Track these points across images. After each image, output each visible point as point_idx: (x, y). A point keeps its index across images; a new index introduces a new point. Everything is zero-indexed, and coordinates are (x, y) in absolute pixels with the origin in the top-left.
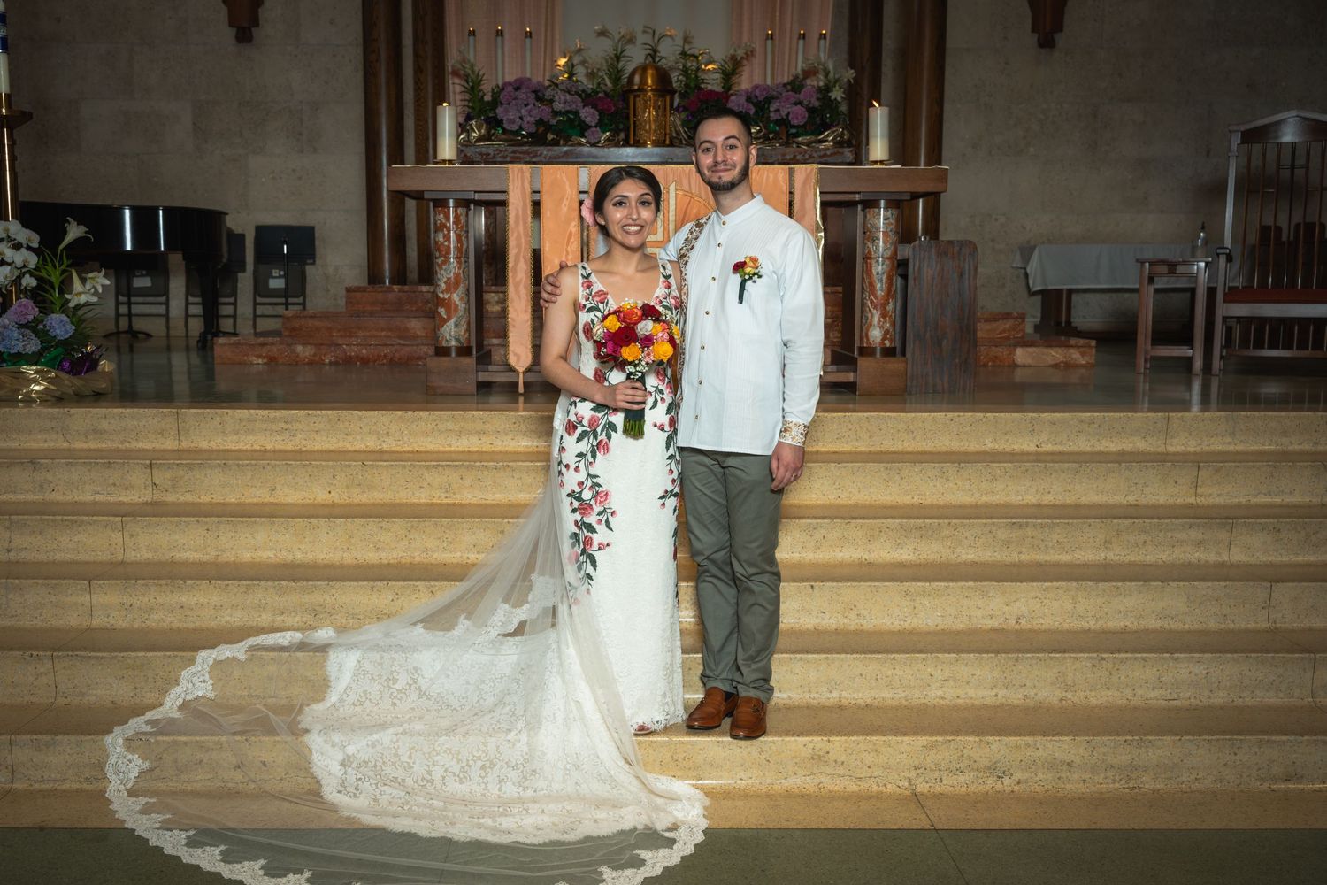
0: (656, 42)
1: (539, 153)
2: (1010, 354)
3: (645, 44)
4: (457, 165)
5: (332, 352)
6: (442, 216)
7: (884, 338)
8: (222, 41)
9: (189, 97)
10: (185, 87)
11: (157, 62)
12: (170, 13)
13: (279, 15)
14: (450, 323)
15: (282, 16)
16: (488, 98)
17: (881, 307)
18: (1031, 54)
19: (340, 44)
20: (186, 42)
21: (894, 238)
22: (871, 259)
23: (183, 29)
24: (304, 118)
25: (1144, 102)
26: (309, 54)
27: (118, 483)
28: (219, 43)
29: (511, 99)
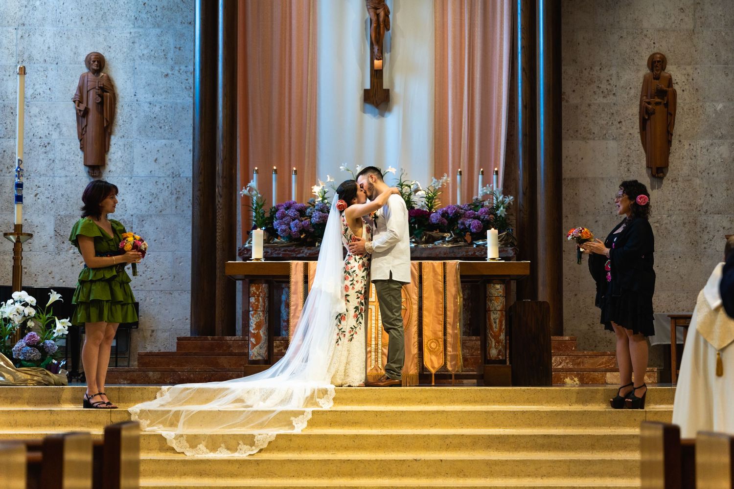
1: (301, 251)
2: (603, 376)
4: (263, 261)
5: (171, 376)
6: (254, 288)
7: (499, 355)
8: (78, 174)
9: (52, 212)
10: (50, 206)
11: (32, 189)
12: (43, 156)
13: (119, 157)
14: (257, 347)
15: (121, 157)
16: (267, 215)
17: (496, 337)
18: (648, 181)
19: (161, 176)
20: (52, 175)
21: (502, 300)
22: (490, 311)
23: (51, 167)
24: (133, 226)
25: (730, 213)
26: (139, 183)
27: (93, 421)
28: (76, 176)
29: (284, 216)
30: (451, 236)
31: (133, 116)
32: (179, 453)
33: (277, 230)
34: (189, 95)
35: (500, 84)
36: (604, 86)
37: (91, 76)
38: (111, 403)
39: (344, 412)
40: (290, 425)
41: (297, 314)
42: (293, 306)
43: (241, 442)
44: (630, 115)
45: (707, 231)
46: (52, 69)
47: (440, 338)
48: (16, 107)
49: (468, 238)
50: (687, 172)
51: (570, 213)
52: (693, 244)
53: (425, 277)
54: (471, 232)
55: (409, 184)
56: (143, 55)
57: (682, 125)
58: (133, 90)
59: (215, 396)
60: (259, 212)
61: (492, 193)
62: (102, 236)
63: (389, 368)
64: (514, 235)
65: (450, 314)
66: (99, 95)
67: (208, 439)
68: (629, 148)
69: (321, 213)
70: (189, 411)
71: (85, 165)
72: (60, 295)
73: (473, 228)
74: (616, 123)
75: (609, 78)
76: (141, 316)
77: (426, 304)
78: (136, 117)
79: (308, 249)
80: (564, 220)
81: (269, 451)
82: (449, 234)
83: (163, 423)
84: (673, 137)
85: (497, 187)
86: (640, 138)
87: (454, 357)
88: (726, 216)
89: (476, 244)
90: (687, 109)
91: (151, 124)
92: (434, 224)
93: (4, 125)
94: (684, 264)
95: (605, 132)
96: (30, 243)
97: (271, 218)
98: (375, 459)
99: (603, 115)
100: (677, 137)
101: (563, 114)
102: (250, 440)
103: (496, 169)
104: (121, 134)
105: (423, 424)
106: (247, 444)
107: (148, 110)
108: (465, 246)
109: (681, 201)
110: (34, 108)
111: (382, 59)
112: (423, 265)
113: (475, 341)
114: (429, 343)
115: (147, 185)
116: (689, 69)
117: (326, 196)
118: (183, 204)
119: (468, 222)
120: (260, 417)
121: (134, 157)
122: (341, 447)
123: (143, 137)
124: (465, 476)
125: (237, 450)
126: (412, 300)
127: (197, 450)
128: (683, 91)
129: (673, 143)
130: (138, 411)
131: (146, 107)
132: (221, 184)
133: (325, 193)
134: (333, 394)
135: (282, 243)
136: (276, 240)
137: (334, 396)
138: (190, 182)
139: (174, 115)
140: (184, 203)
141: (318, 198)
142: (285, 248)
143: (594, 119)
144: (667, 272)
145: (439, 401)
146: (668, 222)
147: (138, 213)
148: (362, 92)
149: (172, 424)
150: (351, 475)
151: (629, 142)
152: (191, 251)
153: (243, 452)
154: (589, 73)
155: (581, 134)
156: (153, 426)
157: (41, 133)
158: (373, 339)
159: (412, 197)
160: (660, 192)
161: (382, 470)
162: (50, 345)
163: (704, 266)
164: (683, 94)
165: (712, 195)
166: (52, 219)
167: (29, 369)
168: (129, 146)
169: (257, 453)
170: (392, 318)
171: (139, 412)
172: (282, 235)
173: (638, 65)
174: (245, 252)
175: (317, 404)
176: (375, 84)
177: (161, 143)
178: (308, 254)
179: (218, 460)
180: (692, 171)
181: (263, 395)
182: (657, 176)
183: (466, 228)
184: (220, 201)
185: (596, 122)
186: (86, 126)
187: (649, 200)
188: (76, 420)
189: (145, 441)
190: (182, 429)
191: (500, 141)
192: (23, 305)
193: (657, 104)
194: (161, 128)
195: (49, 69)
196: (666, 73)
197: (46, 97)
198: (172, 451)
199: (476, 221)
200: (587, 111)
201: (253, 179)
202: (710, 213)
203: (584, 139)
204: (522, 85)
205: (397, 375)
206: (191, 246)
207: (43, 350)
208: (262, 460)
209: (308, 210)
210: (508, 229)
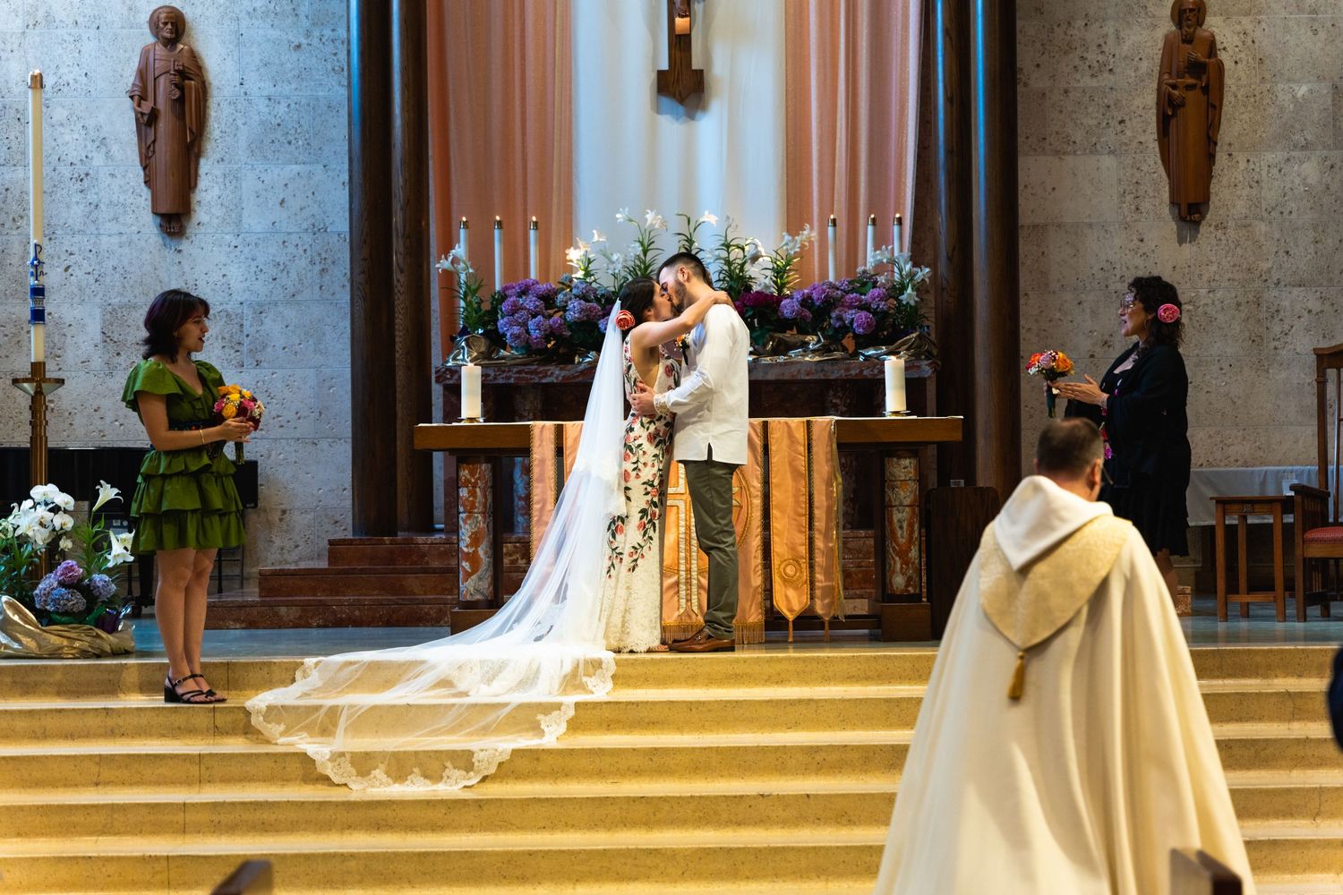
0: (692, 231)
1: (549, 373)
3: (680, 234)
4: (482, 423)
5: (320, 614)
6: (467, 472)
7: (908, 585)
8: (142, 230)
9: (97, 300)
10: (93, 288)
11: (59, 258)
12: (77, 197)
13: (216, 198)
14: (474, 577)
15: (219, 197)
16: (486, 306)
17: (903, 554)
18: (1172, 229)
19: (292, 231)
20: (96, 232)
21: (913, 486)
22: (892, 506)
23: (93, 217)
24: (245, 323)
25: (1321, 285)
26: (253, 244)
27: (182, 727)
28: (139, 232)
29: (516, 309)
30: (819, 341)
31: (239, 122)
32: (338, 785)
33: (504, 335)
34: (340, 82)
35: (904, 58)
36: (1092, 56)
37: (160, 50)
38: (214, 690)
39: (633, 703)
40: (536, 729)
41: (545, 518)
42: (538, 503)
43: (448, 764)
44: (1140, 109)
45: (1280, 317)
46: (88, 38)
47: (802, 557)
48: (25, 109)
49: (849, 342)
50: (1244, 211)
51: (1033, 288)
52: (1253, 341)
53: (773, 448)
54: (854, 333)
55: (742, 243)
56: (254, 9)
57: (1235, 123)
58: (237, 75)
59: (400, 675)
60: (470, 302)
61: (892, 262)
62: (180, 392)
63: (712, 619)
64: (933, 337)
65: (819, 513)
66: (176, 85)
67: (389, 759)
68: (1138, 169)
69: (582, 302)
70: (355, 706)
71: (155, 213)
72: (116, 491)
73: (858, 326)
74: (1114, 123)
75: (1101, 41)
76: (262, 485)
77: (776, 496)
78: (245, 124)
79: (561, 369)
80: (1022, 301)
81: (499, 780)
82: (815, 338)
83: (309, 729)
84: (1217, 148)
85: (901, 250)
86: (1157, 149)
87: (829, 591)
88: (1314, 289)
89: (863, 355)
90: (1242, 96)
91: (272, 136)
92: (787, 319)
93: (6, 141)
94: (1239, 378)
95: (1094, 140)
96: (59, 357)
97: (493, 314)
98: (689, 795)
99: (1090, 109)
100: (1225, 147)
101: (1020, 108)
102: (464, 760)
103: (898, 216)
104: (218, 156)
105: (774, 725)
106: (459, 768)
107: (267, 110)
108: (844, 359)
109: (1232, 263)
110: (59, 109)
111: (689, 16)
112: (770, 427)
113: (865, 538)
114: (782, 566)
115: (267, 248)
116: (1247, 23)
117: (591, 267)
118: (333, 282)
119: (849, 315)
120: (483, 716)
121: (243, 198)
122: (628, 769)
123: (258, 161)
124: (851, 822)
125: (442, 778)
126: (752, 489)
127: (370, 780)
128: (1236, 62)
129: (1218, 156)
130: (263, 706)
131: (262, 105)
132: (401, 249)
133: (590, 262)
134: (613, 669)
135: (514, 359)
136: (503, 353)
137: (613, 673)
138: (345, 240)
139: (314, 119)
140: (334, 279)
141: (577, 271)
142: (520, 368)
143: (1074, 116)
144: (1208, 392)
145: (803, 678)
146: (1210, 301)
147: (252, 298)
148: (654, 76)
149: (325, 730)
150: (647, 824)
151: (1137, 156)
152: (350, 365)
153: (453, 781)
154: (1065, 33)
155: (1051, 144)
156: (291, 735)
157: (73, 155)
158: (682, 561)
159: (747, 267)
160: (1195, 249)
161: (701, 815)
162: (102, 583)
163: (1273, 381)
164: (1236, 69)
165: (1288, 252)
166: (98, 311)
167: (66, 629)
168: (232, 178)
169: (478, 782)
170: (714, 529)
171: (264, 709)
172: (513, 344)
173: (1154, 16)
174: (448, 376)
175: (582, 687)
176: (678, 62)
177: (291, 171)
178: (560, 378)
179: (409, 801)
180: (1253, 209)
181: (487, 672)
182: (1188, 219)
183: (845, 326)
184: (400, 279)
185: (1078, 122)
186: (154, 142)
187: (1181, 313)
188: (152, 726)
189: (278, 764)
190: (344, 741)
191: (906, 162)
192: (50, 510)
193: (1189, 87)
194: (290, 143)
195: (85, 37)
196: (1206, 31)
197: (79, 90)
198: (326, 782)
199: (863, 314)
200: (1062, 103)
201: (459, 242)
202: (1285, 286)
203: (1057, 153)
204: (944, 60)
205: (726, 631)
206: (350, 357)
207: (87, 591)
208: (488, 800)
209: (560, 296)
210: (921, 327)
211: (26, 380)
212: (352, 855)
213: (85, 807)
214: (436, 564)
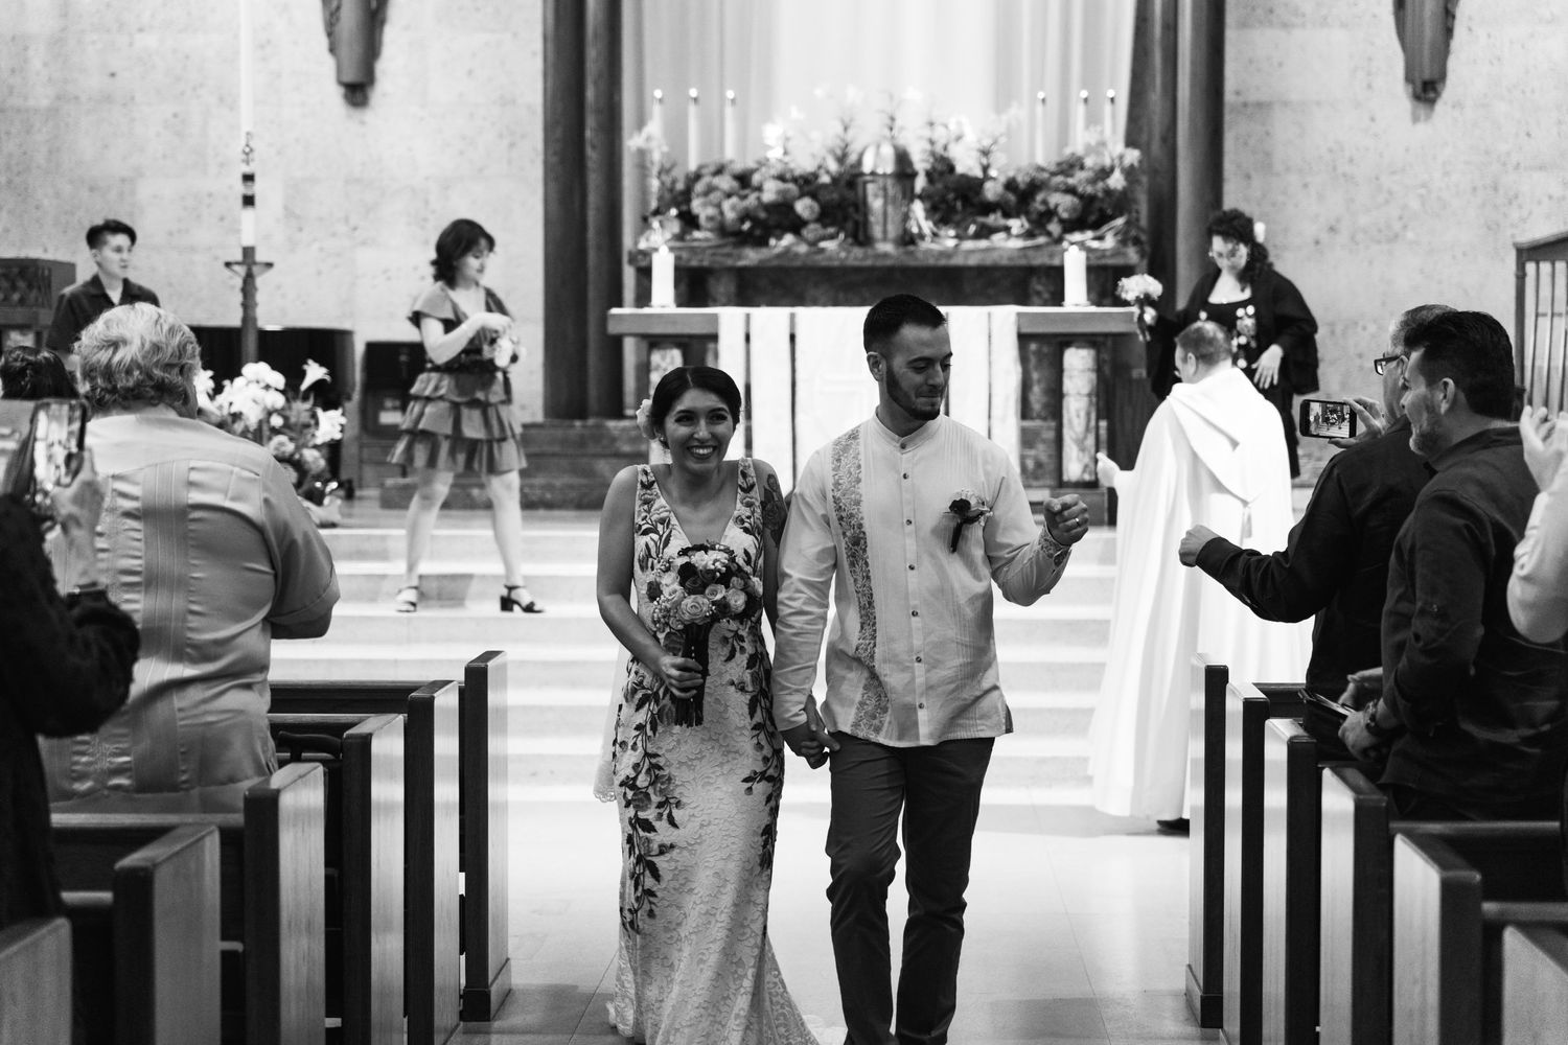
0: (894, 108)
3: (882, 111)
4: (673, 310)
6: (657, 357)
7: (1084, 472)
9: (279, 173)
10: (275, 160)
13: (402, 67)
15: (405, 67)
16: (680, 186)
17: (1079, 442)
18: (1406, 107)
19: (479, 102)
20: (278, 102)
21: (1091, 376)
22: (1070, 396)
24: (430, 198)
26: (440, 116)
28: (323, 104)
29: (710, 190)
30: (1023, 225)
33: (698, 216)
45: (1518, 203)
49: (1054, 227)
50: (1483, 89)
54: (1059, 217)
55: (946, 121)
60: (664, 181)
61: (1103, 144)
64: (1142, 222)
65: (998, 402)
68: (1371, 43)
69: (779, 182)
71: (341, 83)
72: (325, 371)
73: (1064, 210)
79: (756, 252)
82: (1018, 222)
84: (1456, 22)
85: (1114, 131)
86: (1392, 23)
88: (1555, 173)
89: (1068, 240)
92: (990, 202)
95: (1325, 12)
97: (686, 196)
100: (1464, 21)
103: (1112, 94)
104: (402, 23)
108: (1047, 244)
109: (1469, 145)
115: (454, 120)
117: (790, 145)
118: (522, 156)
119: (1054, 199)
121: (429, 68)
123: (445, 28)
129: (1456, 32)
132: (594, 125)
133: (787, 139)
135: (707, 241)
136: (697, 234)
138: (536, 114)
140: (525, 153)
141: (774, 149)
142: (714, 250)
146: (1443, 186)
147: (438, 173)
151: (1370, 30)
155: (1278, 17)
159: (951, 147)
160: (1430, 128)
162: (311, 458)
165: (1529, 134)
166: (279, 185)
168: (418, 46)
172: (707, 226)
174: (641, 258)
177: (480, 39)
178: (755, 262)
180: (1492, 87)
182: (1423, 96)
183: (1050, 210)
184: (593, 155)
186: (338, 9)
191: (1122, 36)
192: (262, 388)
194: (477, 10)
199: (1069, 198)
201: (653, 119)
202: (1525, 169)
203: (1285, 26)
207: (299, 465)
210: (1130, 213)
211: (238, 263)
212: (550, 708)
213: (306, 661)
214: (626, 448)
